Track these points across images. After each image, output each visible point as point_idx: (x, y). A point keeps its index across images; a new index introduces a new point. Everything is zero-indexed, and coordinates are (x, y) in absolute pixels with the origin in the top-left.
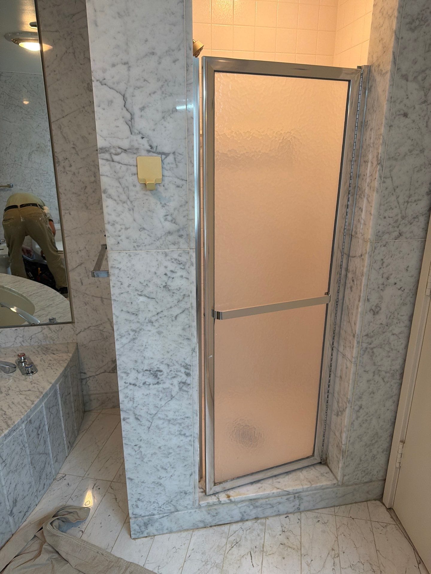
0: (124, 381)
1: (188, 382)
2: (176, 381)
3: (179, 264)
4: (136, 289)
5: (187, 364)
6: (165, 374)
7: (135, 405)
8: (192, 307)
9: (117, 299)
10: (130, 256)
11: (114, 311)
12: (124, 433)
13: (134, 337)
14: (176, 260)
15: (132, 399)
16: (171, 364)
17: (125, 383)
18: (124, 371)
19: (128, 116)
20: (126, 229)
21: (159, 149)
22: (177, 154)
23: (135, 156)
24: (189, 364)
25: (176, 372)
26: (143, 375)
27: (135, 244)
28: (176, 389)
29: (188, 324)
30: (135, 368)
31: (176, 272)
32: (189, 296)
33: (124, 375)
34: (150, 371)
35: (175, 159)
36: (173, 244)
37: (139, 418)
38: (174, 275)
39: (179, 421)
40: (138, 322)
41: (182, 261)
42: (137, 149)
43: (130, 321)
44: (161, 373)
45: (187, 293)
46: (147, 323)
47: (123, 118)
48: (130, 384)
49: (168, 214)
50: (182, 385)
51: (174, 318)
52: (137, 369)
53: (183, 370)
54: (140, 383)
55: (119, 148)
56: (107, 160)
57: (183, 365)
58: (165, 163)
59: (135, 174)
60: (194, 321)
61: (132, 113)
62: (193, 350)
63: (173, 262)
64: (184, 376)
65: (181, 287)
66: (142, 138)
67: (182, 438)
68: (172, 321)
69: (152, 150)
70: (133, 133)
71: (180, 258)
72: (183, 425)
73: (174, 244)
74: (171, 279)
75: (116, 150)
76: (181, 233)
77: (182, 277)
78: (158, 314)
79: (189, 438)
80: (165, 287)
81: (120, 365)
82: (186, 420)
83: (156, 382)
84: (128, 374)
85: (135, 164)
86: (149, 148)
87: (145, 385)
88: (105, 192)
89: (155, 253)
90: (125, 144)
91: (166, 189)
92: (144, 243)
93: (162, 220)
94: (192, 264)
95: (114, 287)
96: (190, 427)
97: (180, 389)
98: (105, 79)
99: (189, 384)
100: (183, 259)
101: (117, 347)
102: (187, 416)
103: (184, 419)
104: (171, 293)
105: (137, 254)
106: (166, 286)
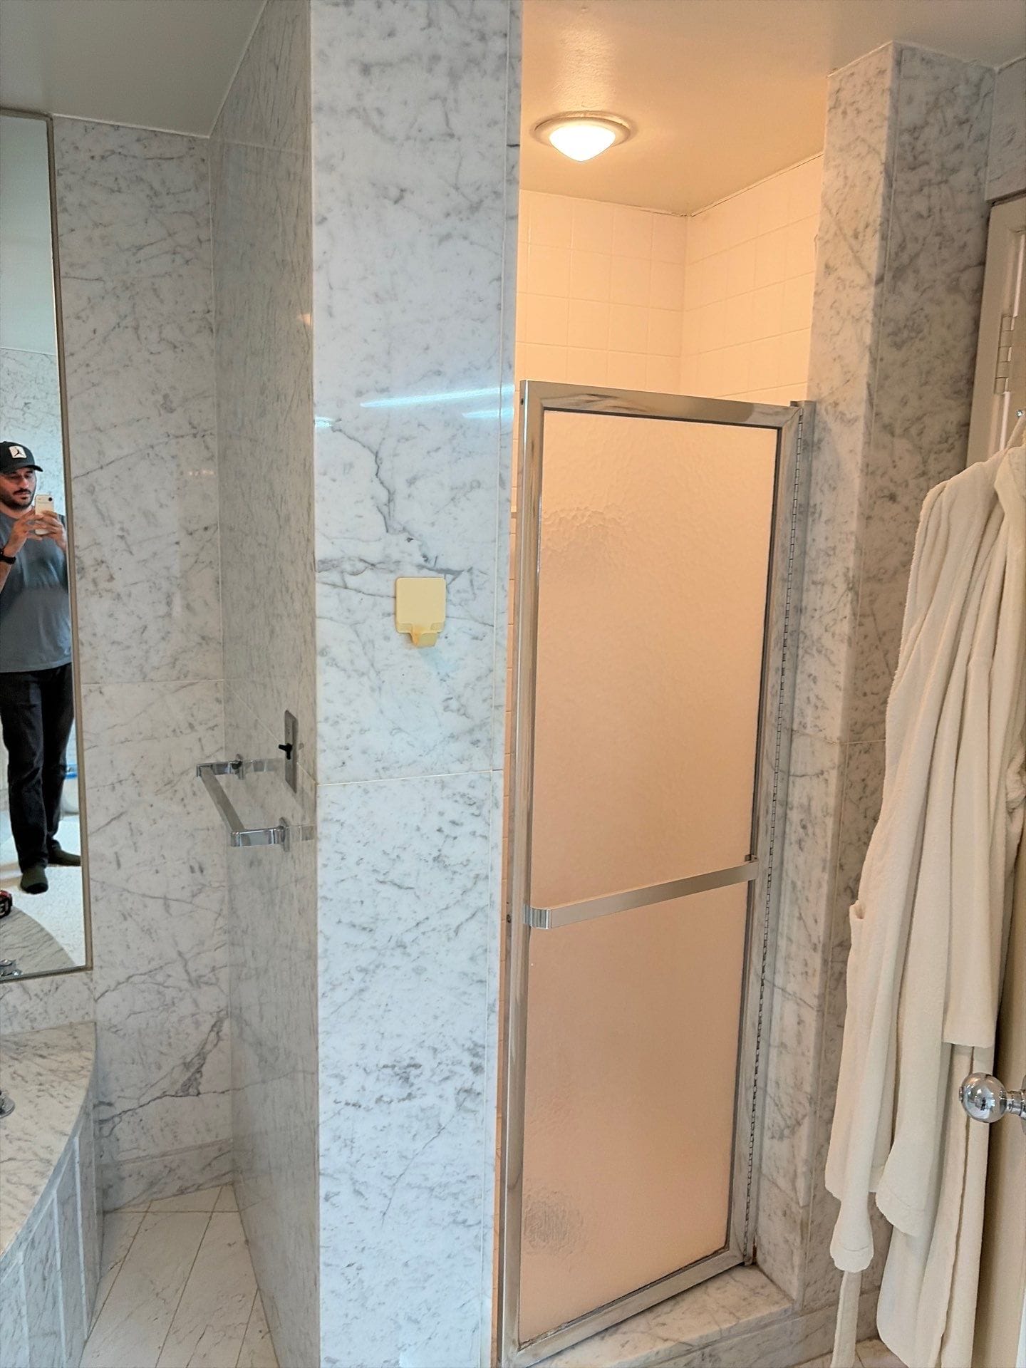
0: (332, 1097)
1: (478, 1088)
2: (450, 1089)
3: (470, 805)
4: (375, 868)
5: (476, 1045)
6: (427, 1073)
7: (355, 1157)
8: (492, 903)
9: (329, 895)
10: (366, 791)
11: (321, 924)
12: (323, 1236)
13: (362, 985)
14: (463, 796)
15: (348, 1142)
16: (440, 1046)
17: (336, 1102)
18: (335, 1072)
19: (383, 496)
20: (363, 731)
21: (442, 564)
22: (475, 572)
23: (392, 577)
24: (481, 1042)
25: (450, 1067)
26: (378, 1079)
27: (379, 765)
28: (450, 1107)
29: (482, 946)
30: (360, 1062)
31: (462, 824)
32: (487, 877)
33: (333, 1083)
34: (393, 1067)
35: (471, 581)
36: (458, 760)
37: (362, 1189)
38: (457, 831)
39: (454, 1189)
40: (373, 948)
41: (475, 797)
42: (398, 562)
43: (356, 946)
44: (418, 1071)
45: (483, 872)
46: (393, 949)
47: (372, 498)
48: (347, 1104)
49: (450, 696)
50: (463, 1095)
51: (452, 934)
52: (363, 1066)
53: (467, 1059)
54: (369, 1100)
55: (361, 560)
56: (334, 586)
57: (466, 1046)
58: (451, 590)
59: (389, 615)
60: (494, 937)
61: (392, 491)
62: (491, 1009)
63: (456, 801)
64: (468, 1073)
65: (471, 858)
66: (410, 540)
67: (459, 1231)
68: (449, 939)
69: (428, 563)
70: (391, 531)
71: (472, 793)
72: (462, 1198)
73: (461, 760)
74: (450, 841)
75: (353, 565)
76: (477, 735)
77: (474, 833)
78: (418, 924)
79: (474, 1231)
80: (435, 859)
81: (327, 1057)
82: (470, 1183)
83: (405, 1095)
84: (344, 1078)
85: (392, 594)
86: (422, 560)
87: (382, 1103)
88: (323, 653)
89: (420, 782)
90: (373, 553)
91: (450, 644)
92: (398, 762)
93: (440, 708)
94: (496, 805)
95: (325, 866)
96: (477, 1201)
97: (460, 1106)
98: (340, 420)
99: (479, 1094)
100: (477, 794)
101: (321, 1013)
102: (471, 1173)
103: (465, 1182)
104: (449, 874)
105: (382, 787)
106: (439, 857)
